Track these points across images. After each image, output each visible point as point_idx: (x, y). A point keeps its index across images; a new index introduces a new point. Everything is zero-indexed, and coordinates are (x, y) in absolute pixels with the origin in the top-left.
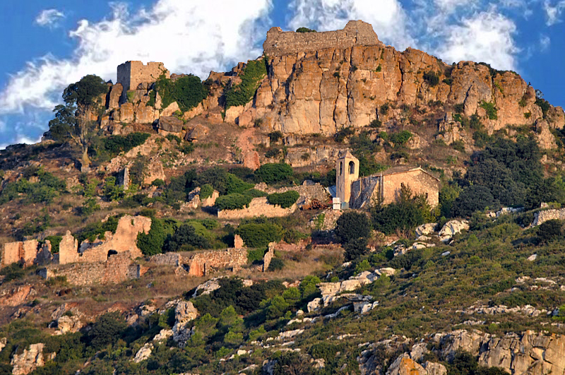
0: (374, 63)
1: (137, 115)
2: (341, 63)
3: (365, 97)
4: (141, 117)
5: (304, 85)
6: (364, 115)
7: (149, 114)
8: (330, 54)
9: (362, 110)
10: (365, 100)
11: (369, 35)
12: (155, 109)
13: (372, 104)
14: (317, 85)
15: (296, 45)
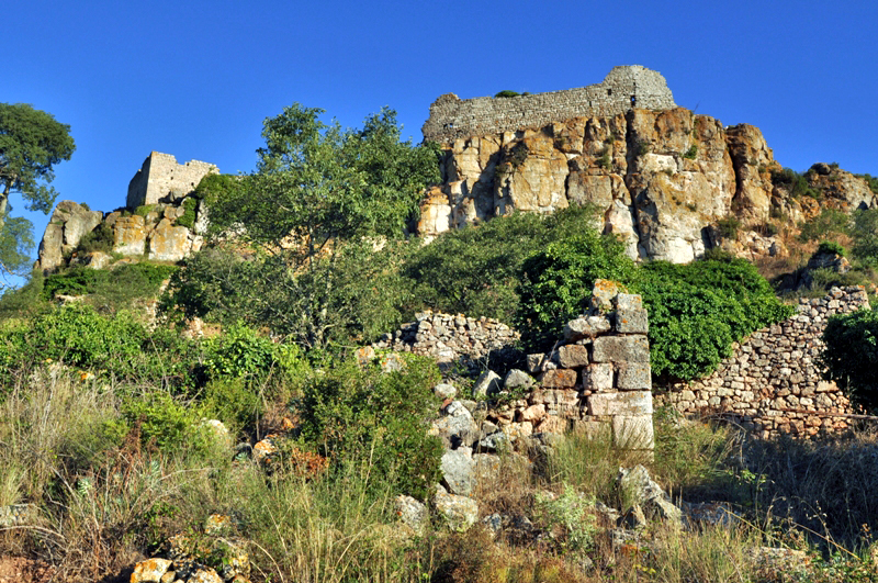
0: (684, 139)
1: (152, 244)
2: (607, 141)
3: (678, 203)
4: (161, 249)
5: (533, 183)
6: (680, 242)
7: (180, 243)
8: (581, 127)
9: (676, 229)
10: (679, 210)
11: (660, 93)
12: (194, 233)
13: (694, 219)
14: (561, 182)
15: (497, 121)
